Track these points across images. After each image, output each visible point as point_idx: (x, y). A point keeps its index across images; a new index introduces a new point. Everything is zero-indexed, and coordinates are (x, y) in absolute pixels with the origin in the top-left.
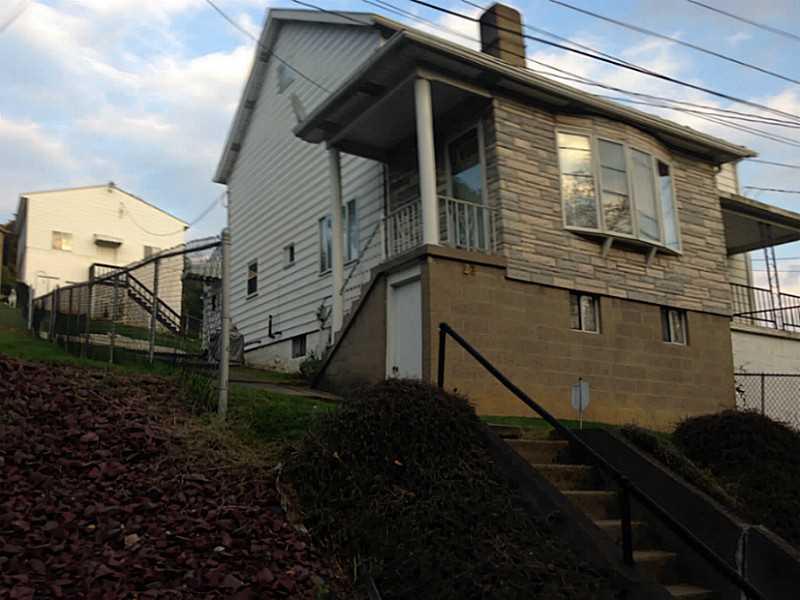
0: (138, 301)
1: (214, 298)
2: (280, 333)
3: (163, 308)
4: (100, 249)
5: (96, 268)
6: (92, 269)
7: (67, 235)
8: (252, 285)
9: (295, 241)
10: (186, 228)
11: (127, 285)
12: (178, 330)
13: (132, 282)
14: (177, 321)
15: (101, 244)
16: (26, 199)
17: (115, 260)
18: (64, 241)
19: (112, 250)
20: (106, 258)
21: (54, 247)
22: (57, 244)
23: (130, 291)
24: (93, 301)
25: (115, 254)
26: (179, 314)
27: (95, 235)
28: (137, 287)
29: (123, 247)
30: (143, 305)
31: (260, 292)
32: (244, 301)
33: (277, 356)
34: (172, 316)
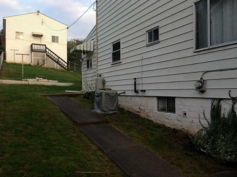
0: (51, 58)
1: (88, 61)
2: (144, 91)
3: (60, 60)
4: (35, 38)
5: (33, 45)
6: (31, 46)
7: (22, 33)
8: (116, 57)
9: (160, 24)
10: (68, 28)
11: (46, 52)
12: (66, 68)
13: (48, 50)
14: (66, 65)
15: (35, 36)
16: (5, 20)
17: (41, 42)
18: (20, 35)
19: (39, 38)
20: (37, 41)
21: (16, 38)
22: (18, 37)
23: (47, 54)
24: (33, 59)
25: (41, 39)
26: (67, 62)
27: (32, 32)
28: (50, 52)
29: (43, 36)
30: (53, 59)
31: (122, 61)
32: (109, 65)
33: (141, 105)
34: (64, 63)
